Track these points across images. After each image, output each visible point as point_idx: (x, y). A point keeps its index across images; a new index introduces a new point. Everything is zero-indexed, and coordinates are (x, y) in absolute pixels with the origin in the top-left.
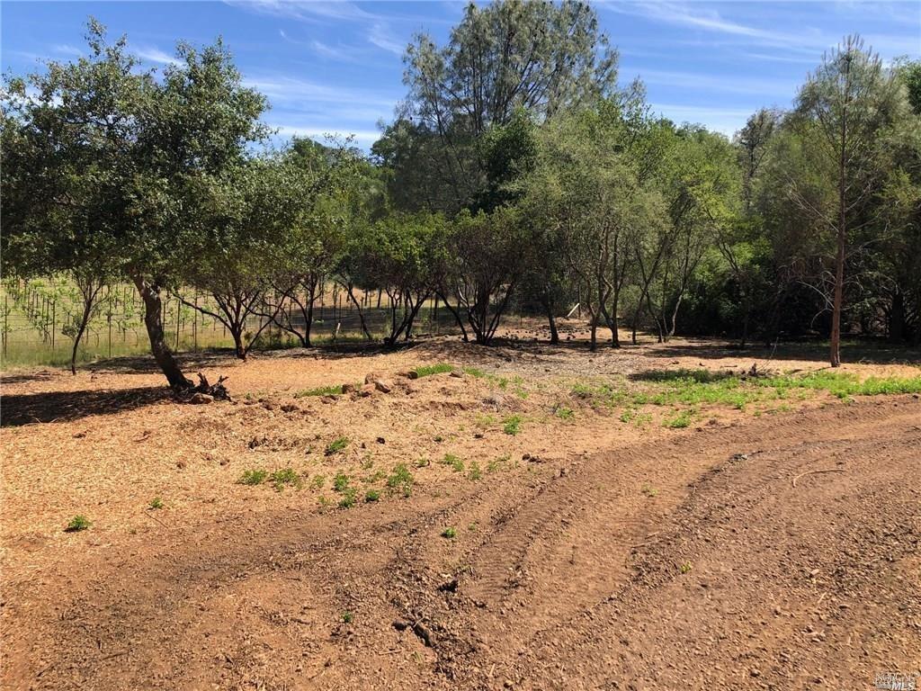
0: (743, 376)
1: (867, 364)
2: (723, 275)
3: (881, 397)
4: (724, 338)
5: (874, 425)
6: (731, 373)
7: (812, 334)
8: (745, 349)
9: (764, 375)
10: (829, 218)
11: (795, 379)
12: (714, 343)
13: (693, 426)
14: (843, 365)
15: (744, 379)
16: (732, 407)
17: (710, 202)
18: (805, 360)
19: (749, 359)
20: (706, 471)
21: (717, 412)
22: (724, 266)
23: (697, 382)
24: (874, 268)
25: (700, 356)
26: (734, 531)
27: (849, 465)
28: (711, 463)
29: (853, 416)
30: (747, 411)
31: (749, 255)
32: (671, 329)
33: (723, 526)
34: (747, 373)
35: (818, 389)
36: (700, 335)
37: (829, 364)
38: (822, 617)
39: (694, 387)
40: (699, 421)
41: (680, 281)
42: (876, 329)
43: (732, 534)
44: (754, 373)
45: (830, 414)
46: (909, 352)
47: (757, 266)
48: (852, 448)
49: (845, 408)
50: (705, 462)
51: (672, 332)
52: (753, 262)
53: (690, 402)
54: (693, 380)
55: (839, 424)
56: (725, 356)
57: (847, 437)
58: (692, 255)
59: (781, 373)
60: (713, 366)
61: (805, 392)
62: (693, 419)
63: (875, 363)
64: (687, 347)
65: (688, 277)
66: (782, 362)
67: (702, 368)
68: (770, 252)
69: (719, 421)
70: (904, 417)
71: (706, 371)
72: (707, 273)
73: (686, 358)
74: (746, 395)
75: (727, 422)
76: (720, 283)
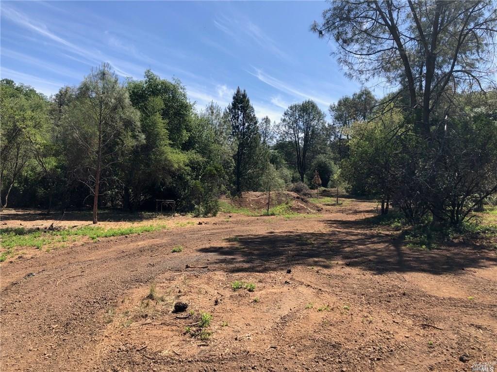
0: (45, 230)
1: (110, 222)
2: (39, 174)
3: (112, 238)
4: (39, 209)
5: (105, 252)
6: (38, 229)
7: (88, 207)
8: (50, 215)
9: (58, 229)
10: (96, 148)
11: (73, 231)
12: (32, 212)
13: (8, 260)
14: (98, 223)
15: (45, 232)
16: (35, 248)
17: (31, 132)
18: (81, 220)
19: (51, 221)
20: (9, 285)
21: (25, 251)
22: (39, 169)
23: (16, 235)
24: (117, 175)
25: (21, 219)
26: (17, 314)
27: (87, 272)
28: (14, 280)
29: (96, 248)
30: (43, 249)
31: (55, 164)
32: (5, 204)
33: (11, 313)
34: (48, 228)
35: (84, 235)
36: (24, 207)
37: (92, 222)
38: (53, 347)
39: (14, 238)
40: (12, 257)
41: (12, 175)
42: (117, 205)
43: (16, 316)
44: (52, 228)
45: (85, 248)
46: (130, 216)
47: (59, 170)
48: (91, 264)
49: (94, 245)
50: (10, 280)
51: (5, 206)
52: (56, 167)
53: (9, 247)
54: (14, 234)
55: (89, 252)
56: (38, 219)
57: (91, 259)
58: (20, 161)
59: (67, 228)
60: (28, 225)
61: (77, 237)
62: (9, 256)
63: (114, 221)
64: (14, 214)
65: (17, 174)
66: (69, 222)
67: (21, 227)
68: (66, 163)
69: (24, 256)
70: (119, 247)
71: (23, 228)
72: (29, 172)
73: (12, 221)
74: (44, 241)
75: (29, 256)
76: (38, 178)
